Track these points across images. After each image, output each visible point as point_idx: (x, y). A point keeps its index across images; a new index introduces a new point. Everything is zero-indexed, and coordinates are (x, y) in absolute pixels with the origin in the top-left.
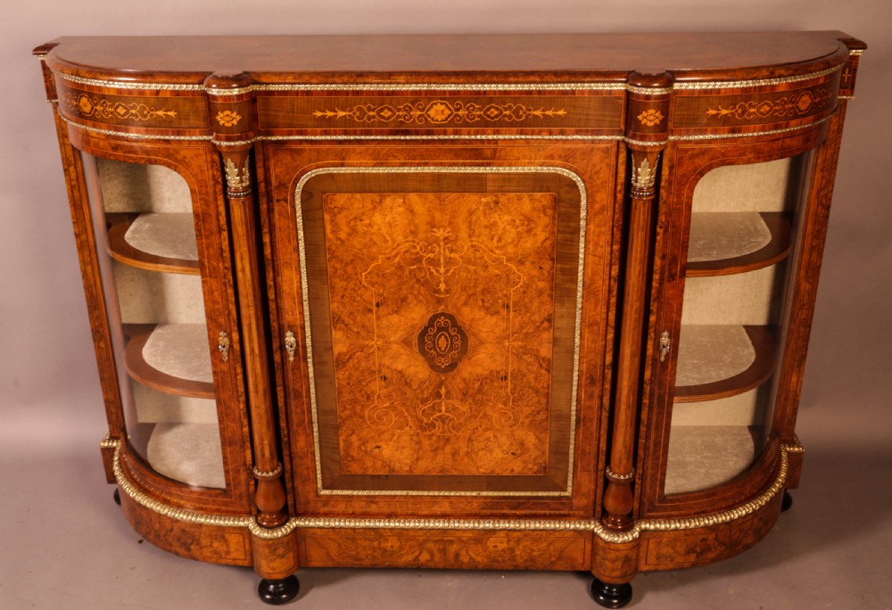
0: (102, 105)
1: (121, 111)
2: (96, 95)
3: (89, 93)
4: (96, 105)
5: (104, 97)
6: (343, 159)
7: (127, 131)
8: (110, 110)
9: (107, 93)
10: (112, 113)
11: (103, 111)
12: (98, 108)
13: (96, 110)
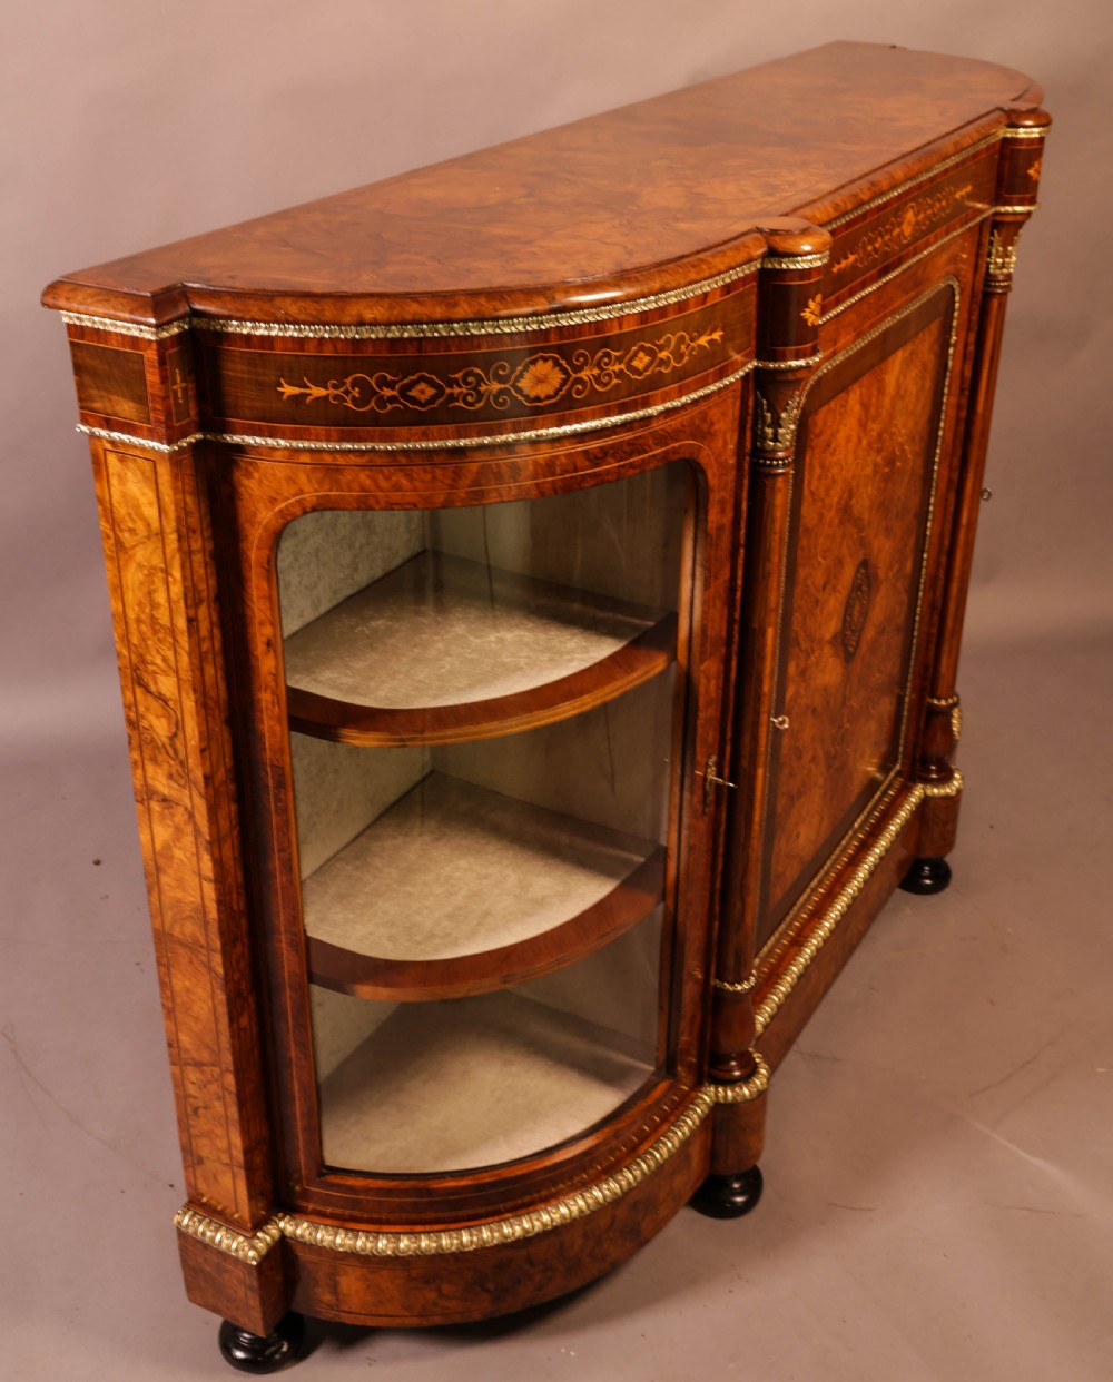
0: (598, 365)
1: (641, 361)
2: (585, 344)
3: (560, 349)
4: (578, 369)
5: (606, 343)
6: (835, 343)
7: (646, 404)
8: (617, 368)
9: (616, 331)
10: (620, 374)
11: (597, 379)
12: (584, 374)
13: (579, 381)
